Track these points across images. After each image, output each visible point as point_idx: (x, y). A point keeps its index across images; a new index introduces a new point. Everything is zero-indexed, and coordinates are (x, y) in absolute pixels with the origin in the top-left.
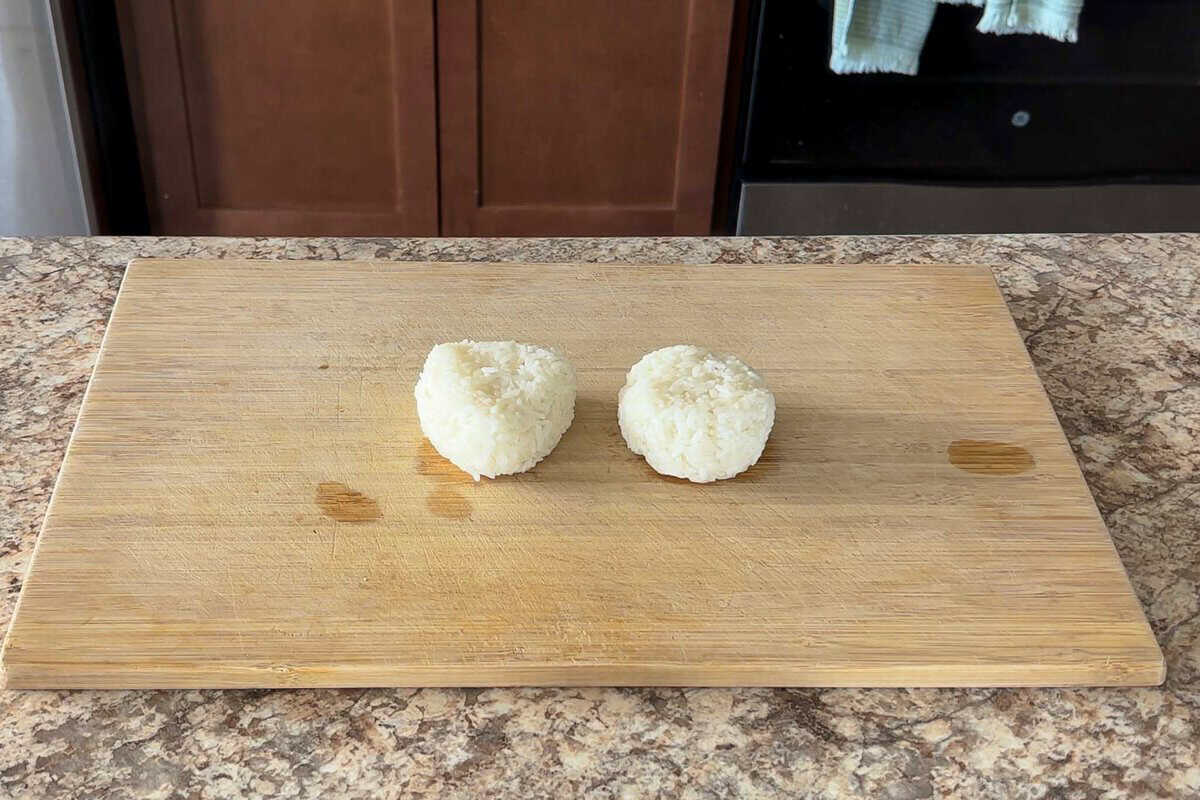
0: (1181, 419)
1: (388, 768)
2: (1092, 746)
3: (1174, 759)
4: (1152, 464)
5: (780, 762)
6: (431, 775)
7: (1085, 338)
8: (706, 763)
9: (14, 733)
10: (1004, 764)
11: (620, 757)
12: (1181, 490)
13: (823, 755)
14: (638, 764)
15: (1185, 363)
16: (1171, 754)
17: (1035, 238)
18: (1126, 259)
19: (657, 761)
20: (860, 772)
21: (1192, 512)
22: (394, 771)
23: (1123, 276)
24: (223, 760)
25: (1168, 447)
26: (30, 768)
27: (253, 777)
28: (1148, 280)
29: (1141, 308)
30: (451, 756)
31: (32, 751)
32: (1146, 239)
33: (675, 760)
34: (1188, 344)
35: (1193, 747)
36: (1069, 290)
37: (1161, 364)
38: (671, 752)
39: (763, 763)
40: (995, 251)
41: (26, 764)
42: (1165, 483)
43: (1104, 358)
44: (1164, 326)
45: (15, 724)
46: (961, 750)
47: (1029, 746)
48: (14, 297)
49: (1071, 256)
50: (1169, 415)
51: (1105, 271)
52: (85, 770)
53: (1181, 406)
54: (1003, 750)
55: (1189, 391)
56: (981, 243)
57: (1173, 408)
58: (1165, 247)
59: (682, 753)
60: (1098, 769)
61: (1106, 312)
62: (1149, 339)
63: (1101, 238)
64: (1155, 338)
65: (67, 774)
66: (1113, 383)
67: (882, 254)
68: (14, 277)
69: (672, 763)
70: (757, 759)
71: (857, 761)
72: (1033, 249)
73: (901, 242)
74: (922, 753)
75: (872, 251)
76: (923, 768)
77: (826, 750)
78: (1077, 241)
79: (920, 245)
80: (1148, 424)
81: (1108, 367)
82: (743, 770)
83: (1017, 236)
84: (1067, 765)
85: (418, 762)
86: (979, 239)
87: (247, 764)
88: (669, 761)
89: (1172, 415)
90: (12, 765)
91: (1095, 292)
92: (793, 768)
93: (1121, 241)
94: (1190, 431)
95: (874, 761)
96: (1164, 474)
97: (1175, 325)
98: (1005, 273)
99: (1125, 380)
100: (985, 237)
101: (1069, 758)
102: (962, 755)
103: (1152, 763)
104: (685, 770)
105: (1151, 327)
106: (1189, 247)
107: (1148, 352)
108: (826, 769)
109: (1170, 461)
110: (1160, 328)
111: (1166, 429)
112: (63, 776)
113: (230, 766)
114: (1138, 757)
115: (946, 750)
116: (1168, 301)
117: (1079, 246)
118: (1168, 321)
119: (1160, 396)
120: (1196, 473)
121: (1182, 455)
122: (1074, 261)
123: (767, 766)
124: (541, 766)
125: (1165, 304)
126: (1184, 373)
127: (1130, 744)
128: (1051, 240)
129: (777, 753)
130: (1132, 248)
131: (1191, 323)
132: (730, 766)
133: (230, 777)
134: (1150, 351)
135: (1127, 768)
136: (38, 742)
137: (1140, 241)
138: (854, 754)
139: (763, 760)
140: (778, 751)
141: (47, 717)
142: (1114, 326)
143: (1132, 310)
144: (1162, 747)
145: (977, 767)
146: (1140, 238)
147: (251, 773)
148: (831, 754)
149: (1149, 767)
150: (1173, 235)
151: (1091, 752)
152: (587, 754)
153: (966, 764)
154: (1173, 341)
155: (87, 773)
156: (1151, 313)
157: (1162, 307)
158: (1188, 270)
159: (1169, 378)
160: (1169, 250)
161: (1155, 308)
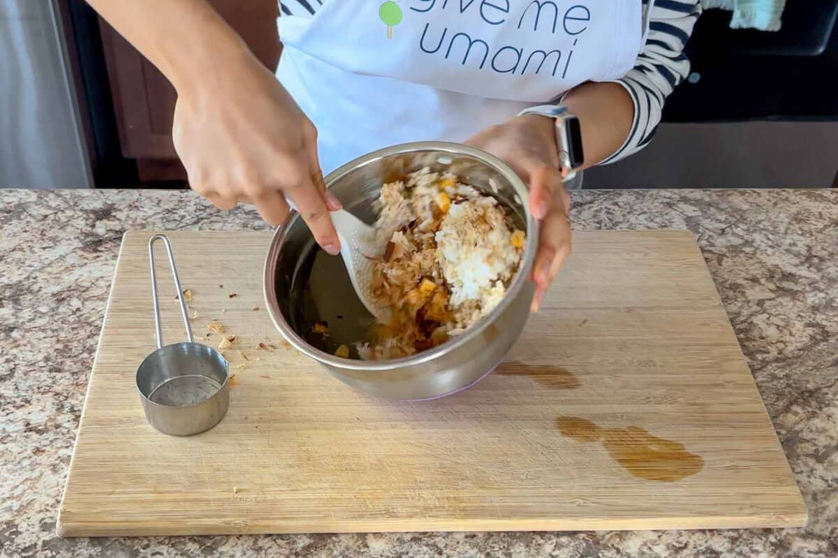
0: (774, 319)
1: (261, 548)
2: (700, 538)
3: (752, 547)
4: (753, 349)
5: (504, 547)
6: (287, 553)
7: (715, 262)
8: (458, 547)
9: (29, 525)
10: (645, 549)
11: (404, 543)
12: (769, 367)
13: (532, 542)
14: (416, 547)
15: (779, 280)
16: (750, 543)
17: (687, 192)
18: (745, 207)
19: (427, 545)
20: (554, 554)
21: (775, 383)
22: (263, 551)
23: (743, 219)
24: (159, 543)
25: (763, 338)
26: (39, 547)
27: (176, 554)
28: (759, 222)
29: (753, 241)
30: (300, 541)
31: (40, 536)
32: (759, 193)
33: (439, 545)
34: (781, 266)
35: (764, 539)
36: (707, 229)
37: (763, 281)
38: (437, 539)
39: (493, 547)
40: (660, 201)
41: (36, 544)
42: (759, 362)
43: (726, 277)
44: (766, 254)
45: (28, 518)
46: (618, 540)
47: (662, 538)
48: (26, 231)
49: (710, 205)
50: (766, 316)
51: (730, 215)
52: (72, 549)
53: (774, 310)
54: (645, 540)
55: (779, 300)
56: (651, 196)
57: (768, 312)
58: (771, 198)
59: (443, 540)
60: (704, 553)
61: (729, 244)
62: (756, 263)
63: (729, 192)
64: (760, 262)
65: (61, 552)
66: (731, 293)
67: (586, 203)
68: (26, 218)
69: (437, 547)
70: (490, 544)
71: (552, 547)
72: (685, 200)
73: (599, 195)
74: (593, 542)
75: (580, 200)
76: (593, 552)
77: (533, 539)
78: (714, 194)
79: (612, 197)
80: (752, 322)
81: (729, 282)
82: (481, 552)
83: (676, 191)
84: (685, 551)
85: (279, 545)
86: (650, 193)
87: (173, 545)
88: (435, 545)
89: (767, 316)
90: (27, 545)
91: (723, 230)
92: (512, 551)
93: (743, 194)
94: (778, 327)
95: (563, 546)
96: (759, 357)
97: (774, 254)
98: (666, 217)
99: (739, 292)
100: (654, 191)
101: (686, 546)
102: (618, 543)
103: (737, 550)
104: (445, 551)
105: (758, 256)
106: (787, 199)
107: (755, 272)
108: (533, 551)
109: (763, 347)
110: (764, 256)
111: (763, 325)
112: (59, 553)
113: (162, 546)
114: (729, 545)
115: (609, 540)
116: (771, 236)
117: (715, 198)
118: (770, 251)
119: (760, 303)
120: (780, 356)
121: (773, 343)
122: (712, 209)
123: (496, 549)
124: (355, 548)
125: (769, 239)
126: (778, 287)
127: (725, 537)
128: (697, 194)
129: (502, 540)
130: (750, 199)
131: (785, 252)
132: (473, 549)
133: (162, 554)
134: (756, 271)
135: (721, 553)
136: (44, 530)
137: (755, 195)
138: (550, 542)
139: (493, 545)
140: (503, 539)
141: (49, 514)
142: (734, 254)
143: (748, 243)
144: (745, 539)
145: (628, 551)
146: (755, 192)
147: (175, 552)
148: (537, 541)
149: (736, 552)
150: (777, 190)
151: (700, 542)
152: (384, 541)
153: (621, 548)
154: (772, 265)
155: (73, 551)
156: (759, 245)
157: (766, 241)
158: (785, 215)
159: (767, 290)
160: (774, 201)
161: (762, 242)
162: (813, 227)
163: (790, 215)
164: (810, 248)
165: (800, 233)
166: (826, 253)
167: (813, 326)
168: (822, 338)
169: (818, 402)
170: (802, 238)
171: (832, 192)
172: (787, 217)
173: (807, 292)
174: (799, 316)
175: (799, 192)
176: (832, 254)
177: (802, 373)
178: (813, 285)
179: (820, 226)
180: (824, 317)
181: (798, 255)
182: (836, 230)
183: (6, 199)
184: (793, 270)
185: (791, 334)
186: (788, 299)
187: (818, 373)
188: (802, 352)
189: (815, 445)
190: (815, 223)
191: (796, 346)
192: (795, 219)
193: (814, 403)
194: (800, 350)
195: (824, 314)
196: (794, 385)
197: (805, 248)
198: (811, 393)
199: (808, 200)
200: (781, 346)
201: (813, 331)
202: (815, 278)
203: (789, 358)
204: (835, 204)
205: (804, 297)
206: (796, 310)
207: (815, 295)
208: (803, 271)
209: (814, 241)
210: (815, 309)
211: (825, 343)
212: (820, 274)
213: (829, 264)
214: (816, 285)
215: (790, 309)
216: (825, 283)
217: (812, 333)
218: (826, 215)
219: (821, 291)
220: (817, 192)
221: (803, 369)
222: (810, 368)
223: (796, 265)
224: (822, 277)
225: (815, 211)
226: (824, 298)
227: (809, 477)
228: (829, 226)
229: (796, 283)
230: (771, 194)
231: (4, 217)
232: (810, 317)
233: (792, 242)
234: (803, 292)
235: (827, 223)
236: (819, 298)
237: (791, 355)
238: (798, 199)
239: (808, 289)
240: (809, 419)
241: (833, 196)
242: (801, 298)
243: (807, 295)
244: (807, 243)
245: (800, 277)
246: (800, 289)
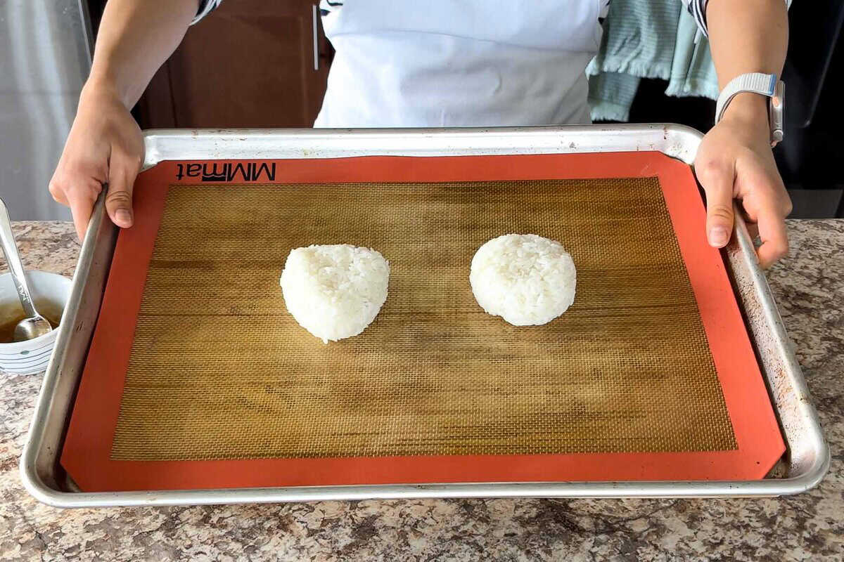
1: (303, 548)
2: (736, 534)
3: (787, 542)
5: (544, 544)
6: (329, 552)
8: (499, 545)
9: (73, 527)
10: (682, 545)
11: (445, 541)
13: (571, 540)
14: (456, 546)
16: (784, 539)
19: (468, 543)
20: (594, 550)
22: (306, 550)
24: (201, 543)
26: (82, 548)
27: (220, 553)
30: (341, 541)
31: (84, 537)
33: (479, 543)
34: (795, 287)
35: (798, 534)
38: (477, 538)
39: (533, 545)
41: (79, 545)
44: (780, 276)
45: (73, 520)
46: (655, 537)
47: (697, 535)
48: (72, 258)
52: (116, 549)
53: (791, 325)
54: (680, 537)
55: (796, 316)
59: (484, 539)
60: (740, 548)
64: (774, 283)
65: (105, 552)
68: (72, 246)
69: (477, 545)
70: (530, 542)
71: (591, 544)
74: (631, 539)
76: (632, 548)
77: (572, 536)
82: (521, 549)
84: (721, 546)
85: (321, 544)
87: (216, 545)
88: (475, 543)
90: (71, 546)
92: (552, 548)
94: (796, 340)
95: (601, 544)
97: (787, 276)
101: (722, 542)
102: (655, 540)
103: (773, 545)
104: (485, 549)
106: (795, 228)
108: (572, 549)
110: (778, 277)
112: (102, 553)
113: (206, 546)
114: (764, 541)
115: (646, 537)
118: (783, 273)
123: (536, 547)
124: (397, 547)
125: (781, 263)
126: (793, 305)
127: (760, 533)
129: (541, 539)
131: (797, 274)
132: (513, 546)
133: (205, 554)
135: (757, 548)
136: (87, 532)
138: (589, 539)
139: (533, 543)
140: (544, 537)
141: (93, 517)
144: (779, 535)
145: (666, 548)
147: (218, 551)
148: (575, 539)
149: (772, 547)
151: (735, 538)
152: (424, 539)
153: (659, 545)
154: (786, 285)
155: (117, 551)
157: (779, 265)
158: (795, 242)
159: (784, 308)
161: (775, 265)
162: (822, 252)
163: (800, 242)
164: (820, 271)
165: (811, 257)
166: (837, 275)
167: (830, 340)
168: (839, 350)
169: (840, 409)
170: (813, 262)
171: (838, 222)
172: (797, 244)
173: (821, 309)
174: (815, 331)
175: (807, 222)
176: (840, 276)
177: (822, 382)
178: (828, 305)
179: (829, 251)
180: (839, 331)
181: (809, 277)
183: (54, 230)
184: (807, 290)
185: (809, 347)
186: (804, 316)
187: (838, 382)
188: (820, 363)
189: (841, 447)
190: (824, 249)
191: (815, 358)
192: (805, 246)
193: (836, 409)
194: (818, 361)
196: (816, 393)
197: (816, 270)
198: (833, 400)
199: (816, 228)
200: (802, 357)
201: (830, 344)
202: (827, 297)
203: (808, 369)
204: (841, 232)
205: (819, 314)
206: (812, 325)
207: (829, 312)
208: (816, 291)
209: (825, 265)
210: (830, 324)
212: (832, 294)
213: (840, 284)
214: (830, 303)
215: (806, 325)
216: (838, 302)
217: (829, 346)
218: (833, 241)
219: (835, 309)
220: (823, 222)
221: (823, 378)
222: (830, 378)
223: (809, 286)
224: (834, 297)
225: (823, 238)
226: (838, 315)
227: (837, 476)
228: (838, 251)
229: (810, 302)
231: (51, 245)
232: (826, 332)
233: (803, 265)
234: (817, 310)
235: (836, 248)
236: (833, 315)
237: (810, 366)
239: (822, 307)
240: (832, 423)
241: (839, 226)
242: (816, 316)
243: (821, 312)
244: (817, 266)
245: (814, 296)
246: (814, 307)
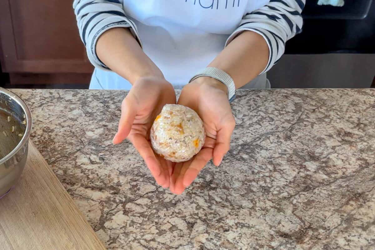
0: (340, 156)
4: (329, 172)
7: (310, 127)
12: (338, 181)
15: (343, 136)
17: (295, 90)
18: (326, 98)
21: (341, 189)
23: (324, 104)
25: (335, 166)
28: (333, 106)
29: (329, 116)
32: (333, 91)
34: (344, 129)
36: (305, 109)
37: (335, 136)
40: (281, 95)
42: (333, 179)
43: (316, 134)
44: (337, 122)
49: (307, 97)
50: (336, 155)
51: (318, 102)
53: (340, 151)
55: (344, 146)
56: (277, 92)
57: (337, 152)
58: (339, 94)
61: (317, 117)
62: (332, 127)
63: (317, 90)
64: (333, 127)
66: (318, 143)
67: (243, 96)
72: (294, 94)
73: (250, 92)
75: (240, 94)
78: (309, 91)
79: (256, 93)
80: (329, 158)
81: (317, 137)
83: (290, 89)
86: (276, 90)
89: (337, 155)
91: (314, 110)
93: (324, 91)
94: (343, 160)
96: (333, 176)
97: (340, 122)
98: (284, 103)
99: (322, 142)
100: (278, 90)
105: (332, 123)
106: (347, 94)
107: (331, 132)
109: (335, 171)
110: (335, 123)
111: (335, 159)
116: (339, 113)
117: (310, 93)
118: (338, 121)
119: (334, 148)
120: (344, 175)
121: (339, 169)
122: (308, 99)
125: (338, 115)
126: (342, 139)
128: (300, 91)
130: (328, 94)
131: (346, 121)
134: (331, 131)
137: (331, 91)
142: (320, 122)
143: (326, 117)
146: (330, 90)
150: (342, 89)
154: (340, 128)
156: (333, 118)
157: (336, 116)
159: (337, 141)
160: (340, 95)
161: (334, 116)
162: (361, 108)
163: (349, 102)
164: (359, 119)
165: (354, 111)
166: (367, 122)
167: (361, 160)
168: (365, 166)
169: (363, 199)
170: (355, 114)
171: (371, 90)
172: (347, 103)
173: (357, 142)
174: (353, 154)
175: (353, 90)
176: (370, 122)
177: (355, 184)
178: (361, 138)
179: (364, 108)
180: (366, 155)
181: (353, 123)
182: (373, 110)
184: (351, 131)
185: (349, 164)
186: (348, 146)
187: (364, 184)
188: (355, 173)
189: (362, 222)
190: (362, 106)
191: (352, 170)
192: (352, 104)
193: (361, 200)
194: (354, 172)
195: (366, 153)
196: (351, 191)
197: (357, 119)
198: (360, 195)
199: (359, 94)
200: (344, 170)
201: (361, 162)
202: (362, 135)
203: (348, 177)
204: (372, 96)
205: (356, 144)
206: (352, 151)
207: (362, 144)
208: (356, 131)
209: (361, 116)
210: (362, 151)
211: (367, 169)
212: (365, 133)
213: (369, 127)
214: (362, 138)
215: (349, 151)
216: (367, 138)
217: (360, 164)
218: (367, 102)
219: (365, 142)
220: (363, 90)
221: (355, 182)
222: (359, 182)
223: (352, 128)
224: (365, 135)
225: (362, 100)
226: (366, 145)
227: (359, 238)
228: (369, 108)
229: (352, 138)
230: (339, 91)
232: (359, 155)
233: (350, 116)
234: (356, 142)
235: (368, 106)
236: (364, 145)
237: (349, 175)
238: (353, 94)
239: (358, 140)
240: (358, 208)
241: (371, 92)
242: (355, 145)
243: (357, 144)
244: (357, 117)
245: (354, 134)
246: (354, 140)
